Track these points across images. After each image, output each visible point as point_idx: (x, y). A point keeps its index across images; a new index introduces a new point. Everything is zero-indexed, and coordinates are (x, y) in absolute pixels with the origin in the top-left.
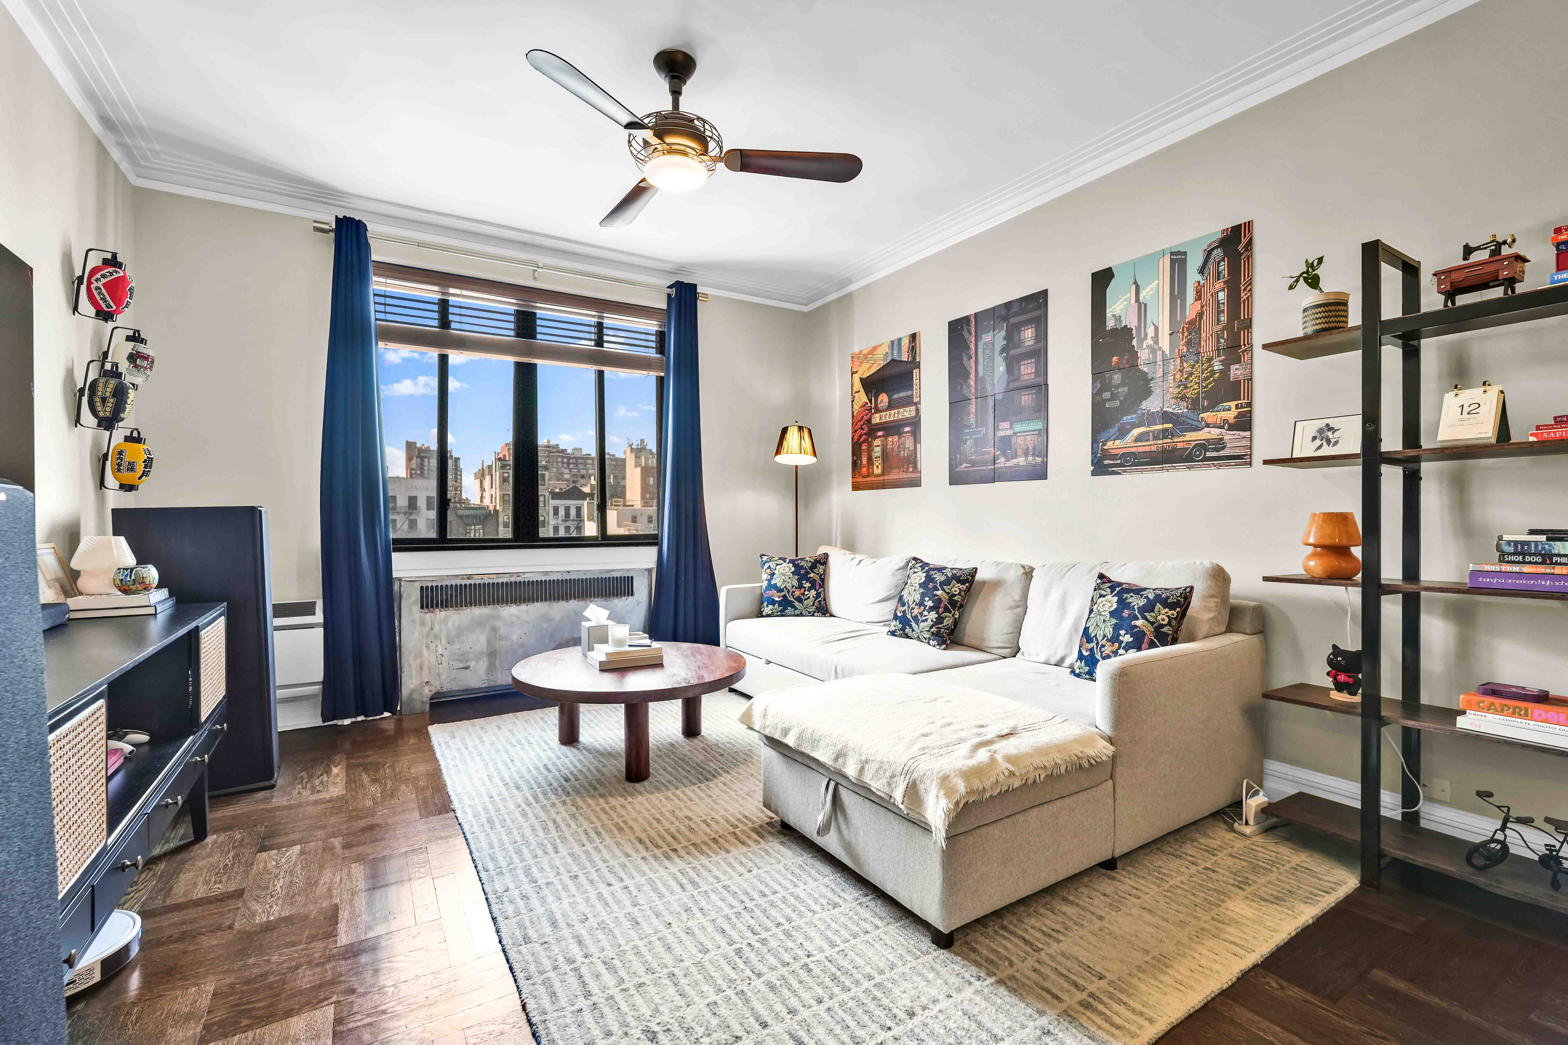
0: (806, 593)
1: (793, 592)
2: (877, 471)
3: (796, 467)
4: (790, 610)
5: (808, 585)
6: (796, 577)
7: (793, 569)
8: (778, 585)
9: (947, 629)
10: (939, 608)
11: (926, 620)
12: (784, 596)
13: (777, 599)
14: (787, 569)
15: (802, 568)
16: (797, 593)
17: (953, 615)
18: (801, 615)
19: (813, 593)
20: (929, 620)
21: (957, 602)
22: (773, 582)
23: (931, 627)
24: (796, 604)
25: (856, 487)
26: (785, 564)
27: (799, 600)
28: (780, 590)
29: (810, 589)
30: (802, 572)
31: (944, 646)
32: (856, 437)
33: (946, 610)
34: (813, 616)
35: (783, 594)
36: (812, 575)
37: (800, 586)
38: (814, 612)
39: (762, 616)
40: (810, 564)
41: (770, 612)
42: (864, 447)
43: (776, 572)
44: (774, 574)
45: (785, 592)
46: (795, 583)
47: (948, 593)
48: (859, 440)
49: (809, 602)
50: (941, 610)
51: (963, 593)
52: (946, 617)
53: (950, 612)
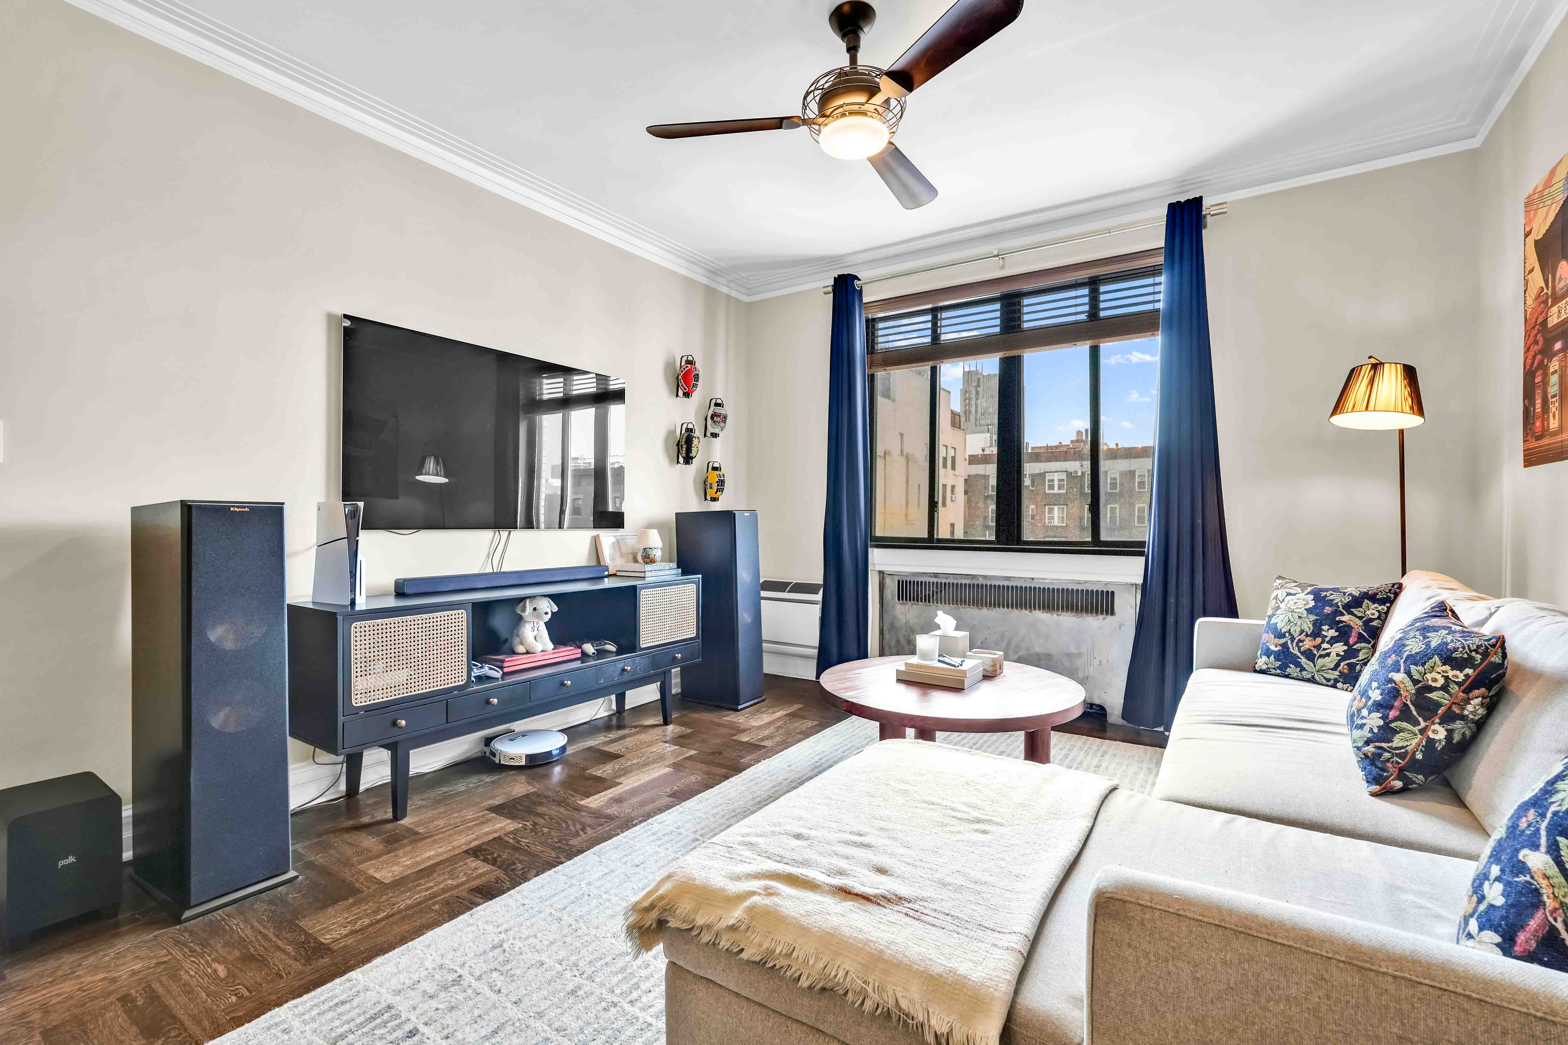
0: (1325, 646)
1: (1300, 641)
2: (1554, 424)
3: (1401, 432)
4: (1292, 669)
5: (1333, 633)
6: (1313, 617)
7: (1312, 604)
8: (1279, 626)
9: (1402, 756)
10: (1391, 707)
11: (1361, 727)
12: (1285, 645)
13: (1273, 648)
14: (1301, 604)
15: (1330, 603)
16: (1308, 644)
17: (1423, 731)
18: (1312, 680)
19: (1340, 648)
20: (1367, 728)
21: (1439, 705)
22: (1273, 621)
23: (1367, 743)
24: (1303, 660)
25: (1532, 459)
26: (1302, 595)
27: (1309, 655)
28: (1281, 636)
29: (1333, 641)
30: (1328, 610)
31: (1376, 788)
32: (1529, 361)
33: (1405, 715)
34: (1334, 686)
35: (1283, 641)
36: (1346, 618)
37: (1316, 633)
38: (1336, 681)
39: (1256, 671)
40: (1347, 600)
41: (1264, 667)
42: (1538, 379)
43: (1282, 605)
44: (1278, 608)
45: (1287, 639)
46: (1308, 627)
47: (1415, 682)
48: (1532, 365)
49: (1329, 662)
50: (1393, 714)
51: (1454, 688)
52: (1402, 730)
53: (1416, 723)
